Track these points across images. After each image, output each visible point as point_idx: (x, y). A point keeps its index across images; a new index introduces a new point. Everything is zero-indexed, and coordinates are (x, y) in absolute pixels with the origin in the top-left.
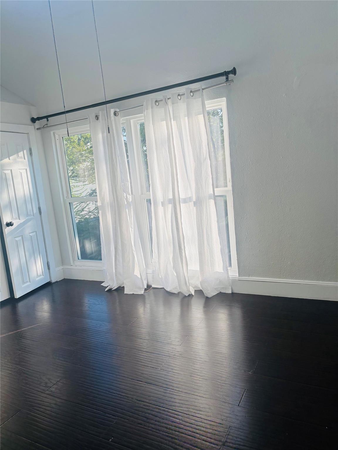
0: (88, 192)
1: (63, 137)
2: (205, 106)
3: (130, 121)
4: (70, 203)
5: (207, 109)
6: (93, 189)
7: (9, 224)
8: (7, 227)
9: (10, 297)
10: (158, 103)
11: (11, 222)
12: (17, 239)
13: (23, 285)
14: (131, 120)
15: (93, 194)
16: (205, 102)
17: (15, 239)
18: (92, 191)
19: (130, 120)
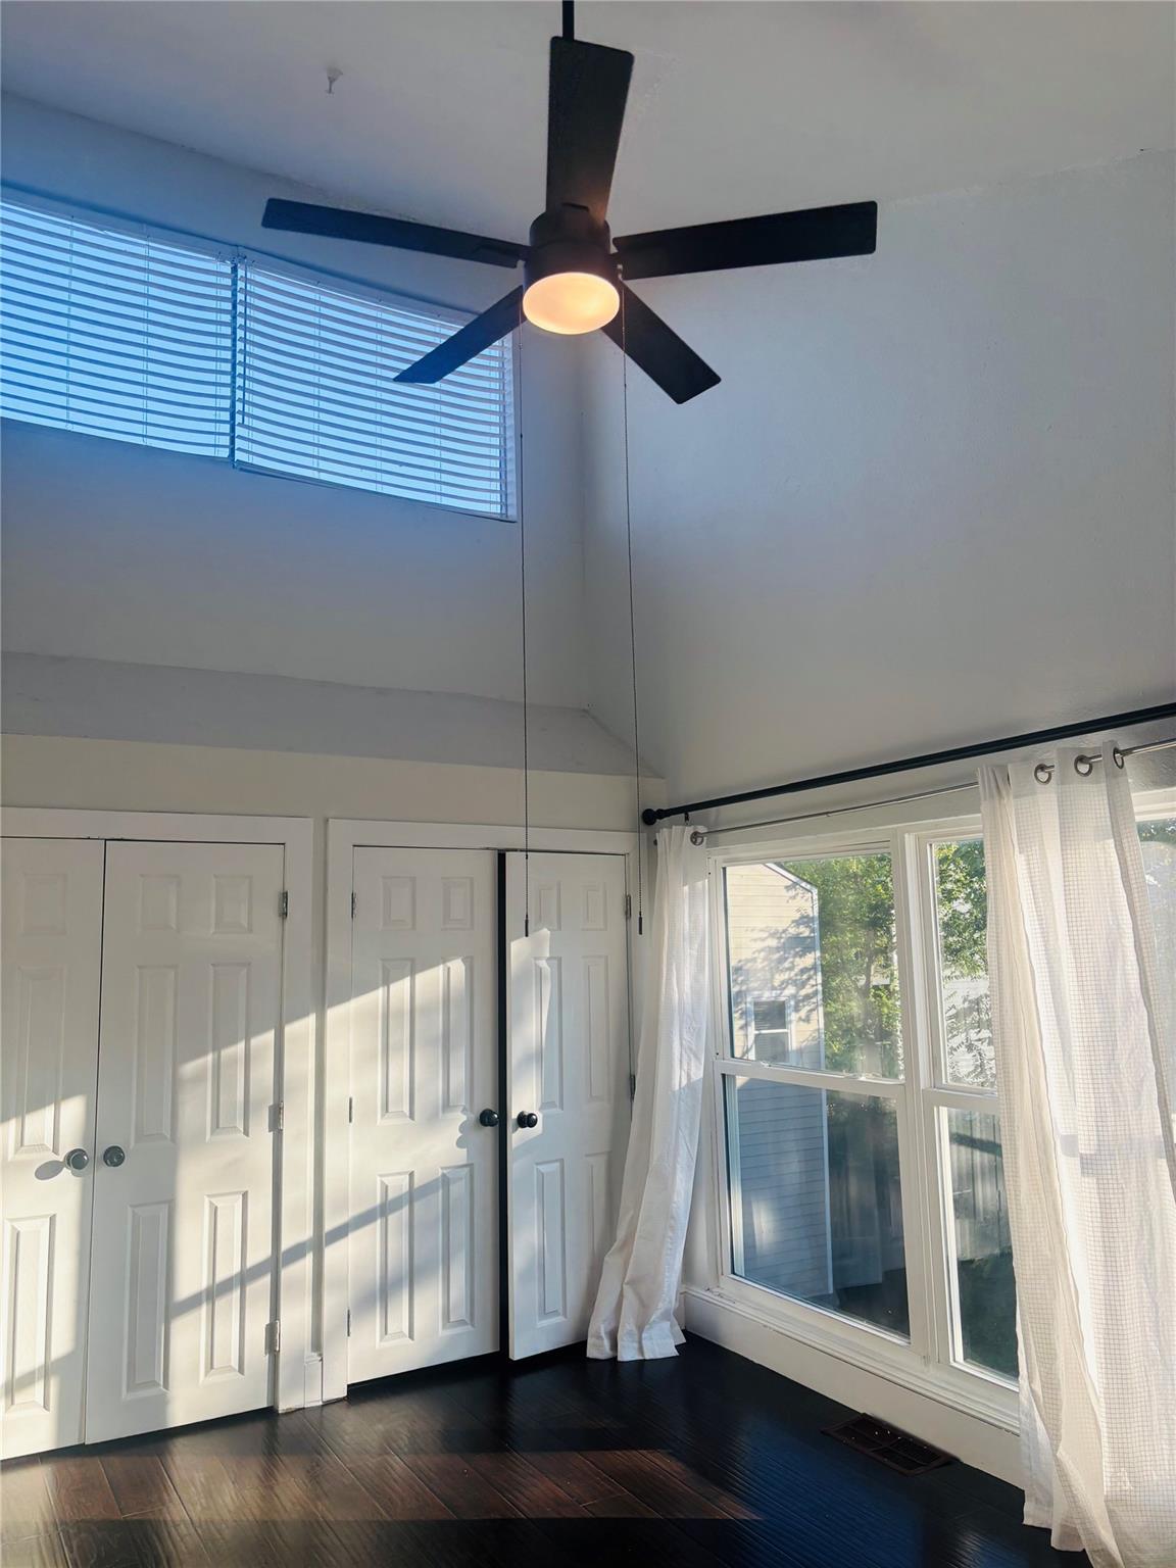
0: (954, 1007)
1: (724, 869)
2: (1132, 808)
3: (904, 838)
4: (724, 1076)
5: (1138, 819)
6: (970, 998)
7: (526, 1121)
8: (520, 1129)
9: (498, 1350)
10: (1047, 775)
11: (531, 1115)
12: (543, 1168)
13: (540, 1320)
14: (906, 836)
15: (971, 1013)
16: (1133, 795)
17: (541, 1167)
18: (966, 1005)
19: (904, 833)
